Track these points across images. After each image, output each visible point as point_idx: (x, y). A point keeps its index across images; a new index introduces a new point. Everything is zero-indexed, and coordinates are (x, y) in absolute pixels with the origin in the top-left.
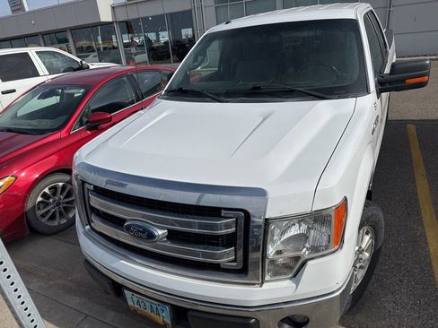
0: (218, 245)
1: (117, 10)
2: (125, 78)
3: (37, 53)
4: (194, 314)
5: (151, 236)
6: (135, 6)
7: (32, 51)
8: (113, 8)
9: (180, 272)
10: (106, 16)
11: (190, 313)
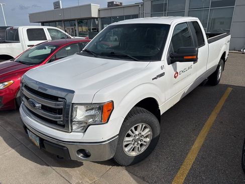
0: (56, 113)
1: (100, 11)
2: (77, 45)
3: (48, 29)
4: (46, 142)
5: (34, 106)
6: (110, 10)
7: (45, 28)
8: (99, 10)
9: (47, 125)
10: (95, 14)
11: (44, 141)
